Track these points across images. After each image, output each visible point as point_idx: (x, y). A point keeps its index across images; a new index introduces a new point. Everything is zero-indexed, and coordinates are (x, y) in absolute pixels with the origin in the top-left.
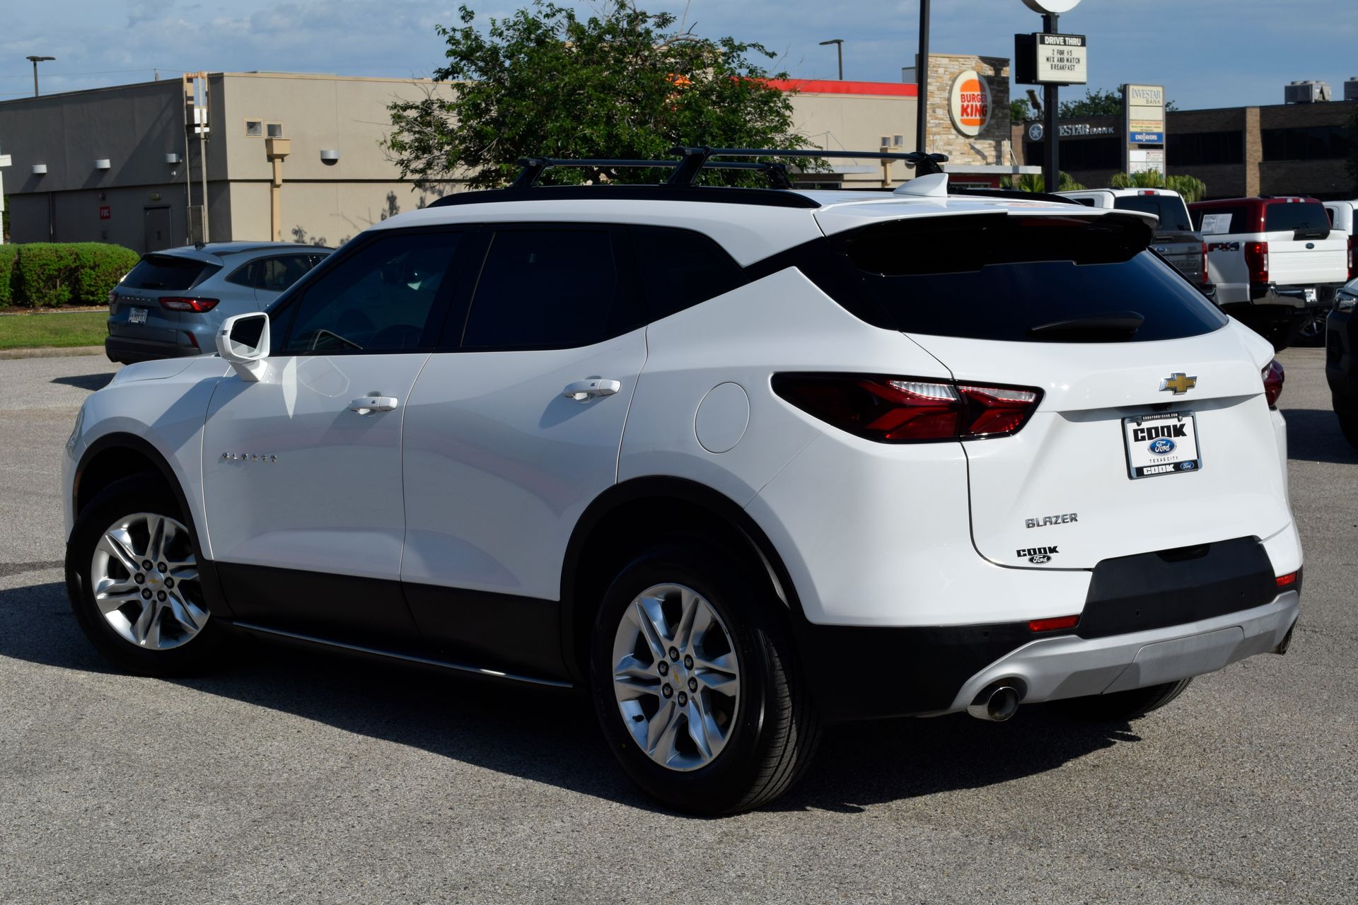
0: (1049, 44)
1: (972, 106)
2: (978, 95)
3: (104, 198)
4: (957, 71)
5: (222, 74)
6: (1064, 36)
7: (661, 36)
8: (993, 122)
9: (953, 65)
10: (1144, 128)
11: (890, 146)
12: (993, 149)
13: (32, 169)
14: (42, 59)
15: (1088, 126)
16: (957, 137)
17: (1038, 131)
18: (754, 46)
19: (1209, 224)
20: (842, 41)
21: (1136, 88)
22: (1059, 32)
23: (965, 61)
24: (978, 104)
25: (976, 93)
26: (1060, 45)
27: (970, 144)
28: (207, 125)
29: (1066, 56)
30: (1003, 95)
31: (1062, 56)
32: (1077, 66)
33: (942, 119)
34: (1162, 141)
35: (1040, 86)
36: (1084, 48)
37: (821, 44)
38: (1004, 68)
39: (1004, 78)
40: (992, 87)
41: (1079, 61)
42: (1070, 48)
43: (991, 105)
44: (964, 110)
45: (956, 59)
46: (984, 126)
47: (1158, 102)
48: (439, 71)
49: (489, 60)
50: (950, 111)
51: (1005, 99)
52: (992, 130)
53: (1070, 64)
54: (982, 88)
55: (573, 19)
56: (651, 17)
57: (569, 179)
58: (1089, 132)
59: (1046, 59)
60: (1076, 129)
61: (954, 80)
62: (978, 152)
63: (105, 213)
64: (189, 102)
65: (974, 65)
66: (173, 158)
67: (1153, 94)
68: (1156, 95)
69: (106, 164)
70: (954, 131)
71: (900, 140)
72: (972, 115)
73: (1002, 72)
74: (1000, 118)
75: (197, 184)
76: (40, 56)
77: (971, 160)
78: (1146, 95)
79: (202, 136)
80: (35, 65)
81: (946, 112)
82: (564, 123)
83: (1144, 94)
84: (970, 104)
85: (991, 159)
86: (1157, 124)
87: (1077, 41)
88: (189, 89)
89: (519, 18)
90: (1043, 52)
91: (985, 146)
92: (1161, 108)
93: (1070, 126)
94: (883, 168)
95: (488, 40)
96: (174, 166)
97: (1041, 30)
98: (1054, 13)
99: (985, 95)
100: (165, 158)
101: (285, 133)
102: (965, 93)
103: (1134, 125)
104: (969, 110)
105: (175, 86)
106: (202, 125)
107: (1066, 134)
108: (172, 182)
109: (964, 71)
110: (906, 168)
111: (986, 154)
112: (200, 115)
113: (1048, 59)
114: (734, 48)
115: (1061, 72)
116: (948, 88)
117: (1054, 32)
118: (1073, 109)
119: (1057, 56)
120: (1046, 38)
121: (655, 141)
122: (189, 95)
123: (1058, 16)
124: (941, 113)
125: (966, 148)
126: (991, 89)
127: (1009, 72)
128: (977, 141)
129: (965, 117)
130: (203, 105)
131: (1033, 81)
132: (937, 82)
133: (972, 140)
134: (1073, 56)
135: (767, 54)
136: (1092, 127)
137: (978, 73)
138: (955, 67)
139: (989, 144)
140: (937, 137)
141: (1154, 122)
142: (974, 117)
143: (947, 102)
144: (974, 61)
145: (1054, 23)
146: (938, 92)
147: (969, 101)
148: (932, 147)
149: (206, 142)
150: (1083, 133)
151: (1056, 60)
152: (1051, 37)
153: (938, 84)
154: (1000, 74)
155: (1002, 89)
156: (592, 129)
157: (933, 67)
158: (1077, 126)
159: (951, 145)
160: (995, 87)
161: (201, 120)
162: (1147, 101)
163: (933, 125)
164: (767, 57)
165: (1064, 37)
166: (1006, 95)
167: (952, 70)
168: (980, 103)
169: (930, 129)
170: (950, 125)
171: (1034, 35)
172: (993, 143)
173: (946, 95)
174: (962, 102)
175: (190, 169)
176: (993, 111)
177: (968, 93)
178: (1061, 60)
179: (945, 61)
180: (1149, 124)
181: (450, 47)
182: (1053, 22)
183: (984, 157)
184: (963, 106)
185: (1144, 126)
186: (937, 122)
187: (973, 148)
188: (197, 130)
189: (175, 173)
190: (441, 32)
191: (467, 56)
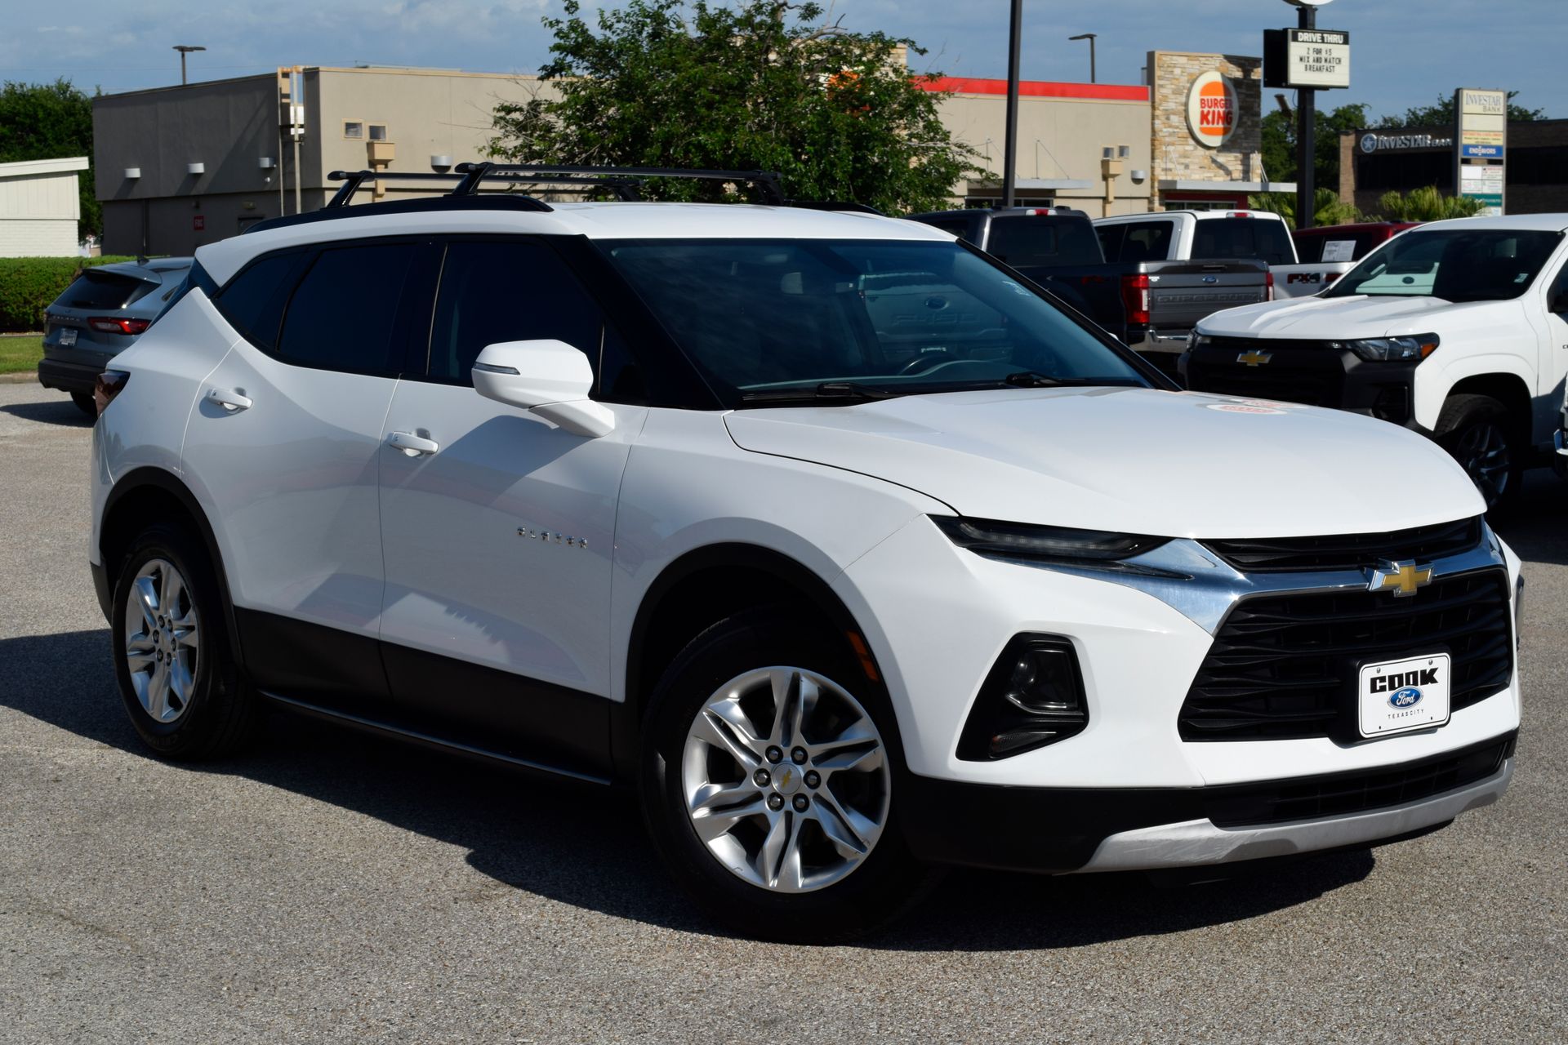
0: (1303, 41)
1: (1214, 112)
2: (1222, 100)
3: (197, 207)
4: (1198, 72)
5: (318, 68)
6: (1323, 32)
7: (806, 30)
8: (1240, 131)
9: (1193, 65)
10: (1480, 140)
11: (1113, 158)
12: (1239, 162)
13: (124, 173)
14: (191, 49)
15: (1429, 137)
16: (1195, 149)
17: (1371, 142)
18: (904, 41)
19: (1330, 252)
20: (1095, 36)
21: (1471, 93)
22: (1317, 27)
23: (1207, 60)
24: (1222, 110)
25: (1219, 98)
26: (1316, 42)
27: (1211, 157)
28: (301, 126)
29: (1323, 55)
30: (1252, 100)
31: (1319, 56)
32: (1337, 67)
33: (1177, 127)
34: (1501, 156)
35: (1293, 90)
36: (1347, 47)
37: (1072, 39)
38: (1255, 70)
39: (1254, 81)
40: (1239, 90)
41: (1340, 61)
42: (1329, 46)
43: (1238, 112)
44: (1204, 117)
45: (1196, 58)
46: (1229, 136)
47: (1498, 109)
48: (544, 68)
49: (601, 55)
50: (1187, 119)
51: (1256, 105)
52: (1239, 141)
53: (1328, 65)
54: (1227, 92)
55: (705, 10)
56: (792, 8)
57: (677, 190)
58: (1431, 144)
59: (1299, 59)
60: (1415, 140)
61: (1193, 83)
62: (1221, 166)
63: (199, 223)
64: (284, 101)
65: (1218, 65)
66: (266, 162)
67: (1491, 100)
68: (1496, 102)
69: (199, 168)
70: (1191, 142)
71: (1126, 151)
72: (1213, 123)
73: (1252, 74)
74: (1249, 126)
75: (290, 192)
76: (189, 46)
77: (1212, 175)
78: (1483, 101)
79: (297, 138)
80: (183, 56)
81: (1182, 119)
82: (672, 129)
83: (1480, 100)
84: (1211, 110)
85: (1237, 174)
86: (1496, 135)
87: (1339, 38)
88: (284, 85)
89: (633, 9)
90: (1296, 50)
91: (1230, 159)
92: (1502, 117)
93: (1408, 137)
94: (1104, 183)
95: (596, 32)
96: (269, 171)
97: (1296, 25)
98: (1311, 6)
99: (1230, 100)
100: (258, 162)
101: (389, 135)
102: (1206, 98)
103: (1468, 136)
104: (1210, 117)
105: (268, 83)
106: (297, 126)
107: (1403, 146)
108: (267, 189)
109: (1205, 72)
110: (1133, 184)
111: (1230, 168)
112: (298, 114)
113: (1301, 59)
114: (886, 46)
115: (1317, 74)
116: (1186, 91)
117: (1312, 27)
118: (1422, 117)
119: (1313, 56)
120: (1300, 34)
121: (776, 149)
122: (284, 92)
123: (1316, 9)
124: (1176, 120)
125: (1206, 161)
126: (1238, 94)
127: (1258, 74)
128: (1221, 154)
129: (1205, 125)
130: (299, 102)
131: (1284, 84)
132: (1172, 84)
133: (1214, 152)
134: (1333, 56)
135: (917, 50)
136: (1434, 138)
137: (1223, 75)
138: (1195, 67)
139: (1236, 157)
140: (1171, 148)
141: (1492, 133)
142: (1215, 126)
143: (1183, 108)
144: (1218, 61)
145: (1311, 17)
146: (1173, 97)
147: (1210, 107)
148: (1164, 159)
149: (300, 145)
150: (1423, 145)
151: (1311, 60)
152: (1305, 34)
153: (1173, 86)
154: (1250, 75)
155: (1252, 93)
156: (709, 134)
157: (1168, 67)
158: (1416, 137)
159: (1188, 157)
160: (1244, 91)
161: (296, 120)
162: (1485, 108)
163: (1167, 134)
164: (918, 54)
165: (1322, 34)
166: (1257, 100)
167: (1192, 71)
168: (1223, 109)
169: (1163, 139)
170: (1188, 135)
171: (1285, 31)
172: (1240, 156)
173: (1183, 99)
174: (1202, 107)
175: (284, 175)
176: (1240, 118)
177: (1210, 97)
178: (1318, 60)
179: (1183, 60)
180: (1487, 135)
181: (557, 40)
182: (1309, 17)
183: (1228, 173)
184: (1202, 112)
185: (1479, 137)
186: (1171, 130)
187: (1214, 161)
188: (293, 131)
189: (269, 179)
190: (548, 25)
191: (577, 51)
